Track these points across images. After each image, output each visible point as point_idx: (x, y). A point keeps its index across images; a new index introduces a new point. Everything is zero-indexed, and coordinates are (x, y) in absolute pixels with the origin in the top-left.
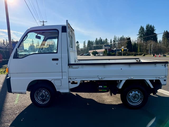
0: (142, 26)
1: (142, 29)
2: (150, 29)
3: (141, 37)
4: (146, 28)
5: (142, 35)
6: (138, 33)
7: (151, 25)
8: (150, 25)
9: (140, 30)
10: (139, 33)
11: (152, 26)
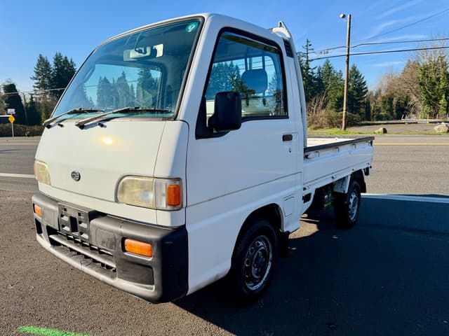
0: (44, 56)
1: (43, 63)
2: (66, 68)
3: (43, 85)
4: (55, 63)
5: (46, 80)
6: (34, 75)
7: (66, 58)
8: (63, 57)
9: (38, 65)
10: (37, 73)
11: (69, 61)
